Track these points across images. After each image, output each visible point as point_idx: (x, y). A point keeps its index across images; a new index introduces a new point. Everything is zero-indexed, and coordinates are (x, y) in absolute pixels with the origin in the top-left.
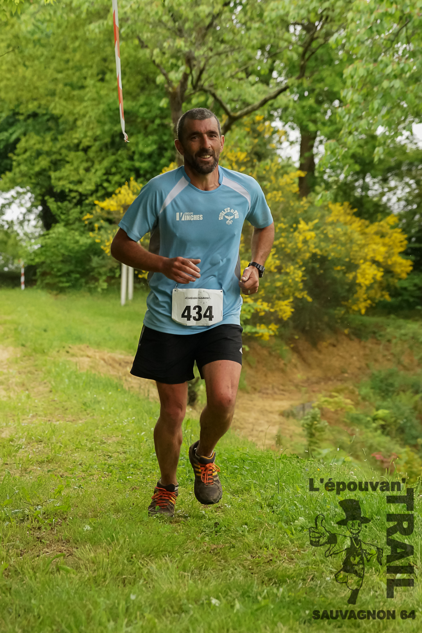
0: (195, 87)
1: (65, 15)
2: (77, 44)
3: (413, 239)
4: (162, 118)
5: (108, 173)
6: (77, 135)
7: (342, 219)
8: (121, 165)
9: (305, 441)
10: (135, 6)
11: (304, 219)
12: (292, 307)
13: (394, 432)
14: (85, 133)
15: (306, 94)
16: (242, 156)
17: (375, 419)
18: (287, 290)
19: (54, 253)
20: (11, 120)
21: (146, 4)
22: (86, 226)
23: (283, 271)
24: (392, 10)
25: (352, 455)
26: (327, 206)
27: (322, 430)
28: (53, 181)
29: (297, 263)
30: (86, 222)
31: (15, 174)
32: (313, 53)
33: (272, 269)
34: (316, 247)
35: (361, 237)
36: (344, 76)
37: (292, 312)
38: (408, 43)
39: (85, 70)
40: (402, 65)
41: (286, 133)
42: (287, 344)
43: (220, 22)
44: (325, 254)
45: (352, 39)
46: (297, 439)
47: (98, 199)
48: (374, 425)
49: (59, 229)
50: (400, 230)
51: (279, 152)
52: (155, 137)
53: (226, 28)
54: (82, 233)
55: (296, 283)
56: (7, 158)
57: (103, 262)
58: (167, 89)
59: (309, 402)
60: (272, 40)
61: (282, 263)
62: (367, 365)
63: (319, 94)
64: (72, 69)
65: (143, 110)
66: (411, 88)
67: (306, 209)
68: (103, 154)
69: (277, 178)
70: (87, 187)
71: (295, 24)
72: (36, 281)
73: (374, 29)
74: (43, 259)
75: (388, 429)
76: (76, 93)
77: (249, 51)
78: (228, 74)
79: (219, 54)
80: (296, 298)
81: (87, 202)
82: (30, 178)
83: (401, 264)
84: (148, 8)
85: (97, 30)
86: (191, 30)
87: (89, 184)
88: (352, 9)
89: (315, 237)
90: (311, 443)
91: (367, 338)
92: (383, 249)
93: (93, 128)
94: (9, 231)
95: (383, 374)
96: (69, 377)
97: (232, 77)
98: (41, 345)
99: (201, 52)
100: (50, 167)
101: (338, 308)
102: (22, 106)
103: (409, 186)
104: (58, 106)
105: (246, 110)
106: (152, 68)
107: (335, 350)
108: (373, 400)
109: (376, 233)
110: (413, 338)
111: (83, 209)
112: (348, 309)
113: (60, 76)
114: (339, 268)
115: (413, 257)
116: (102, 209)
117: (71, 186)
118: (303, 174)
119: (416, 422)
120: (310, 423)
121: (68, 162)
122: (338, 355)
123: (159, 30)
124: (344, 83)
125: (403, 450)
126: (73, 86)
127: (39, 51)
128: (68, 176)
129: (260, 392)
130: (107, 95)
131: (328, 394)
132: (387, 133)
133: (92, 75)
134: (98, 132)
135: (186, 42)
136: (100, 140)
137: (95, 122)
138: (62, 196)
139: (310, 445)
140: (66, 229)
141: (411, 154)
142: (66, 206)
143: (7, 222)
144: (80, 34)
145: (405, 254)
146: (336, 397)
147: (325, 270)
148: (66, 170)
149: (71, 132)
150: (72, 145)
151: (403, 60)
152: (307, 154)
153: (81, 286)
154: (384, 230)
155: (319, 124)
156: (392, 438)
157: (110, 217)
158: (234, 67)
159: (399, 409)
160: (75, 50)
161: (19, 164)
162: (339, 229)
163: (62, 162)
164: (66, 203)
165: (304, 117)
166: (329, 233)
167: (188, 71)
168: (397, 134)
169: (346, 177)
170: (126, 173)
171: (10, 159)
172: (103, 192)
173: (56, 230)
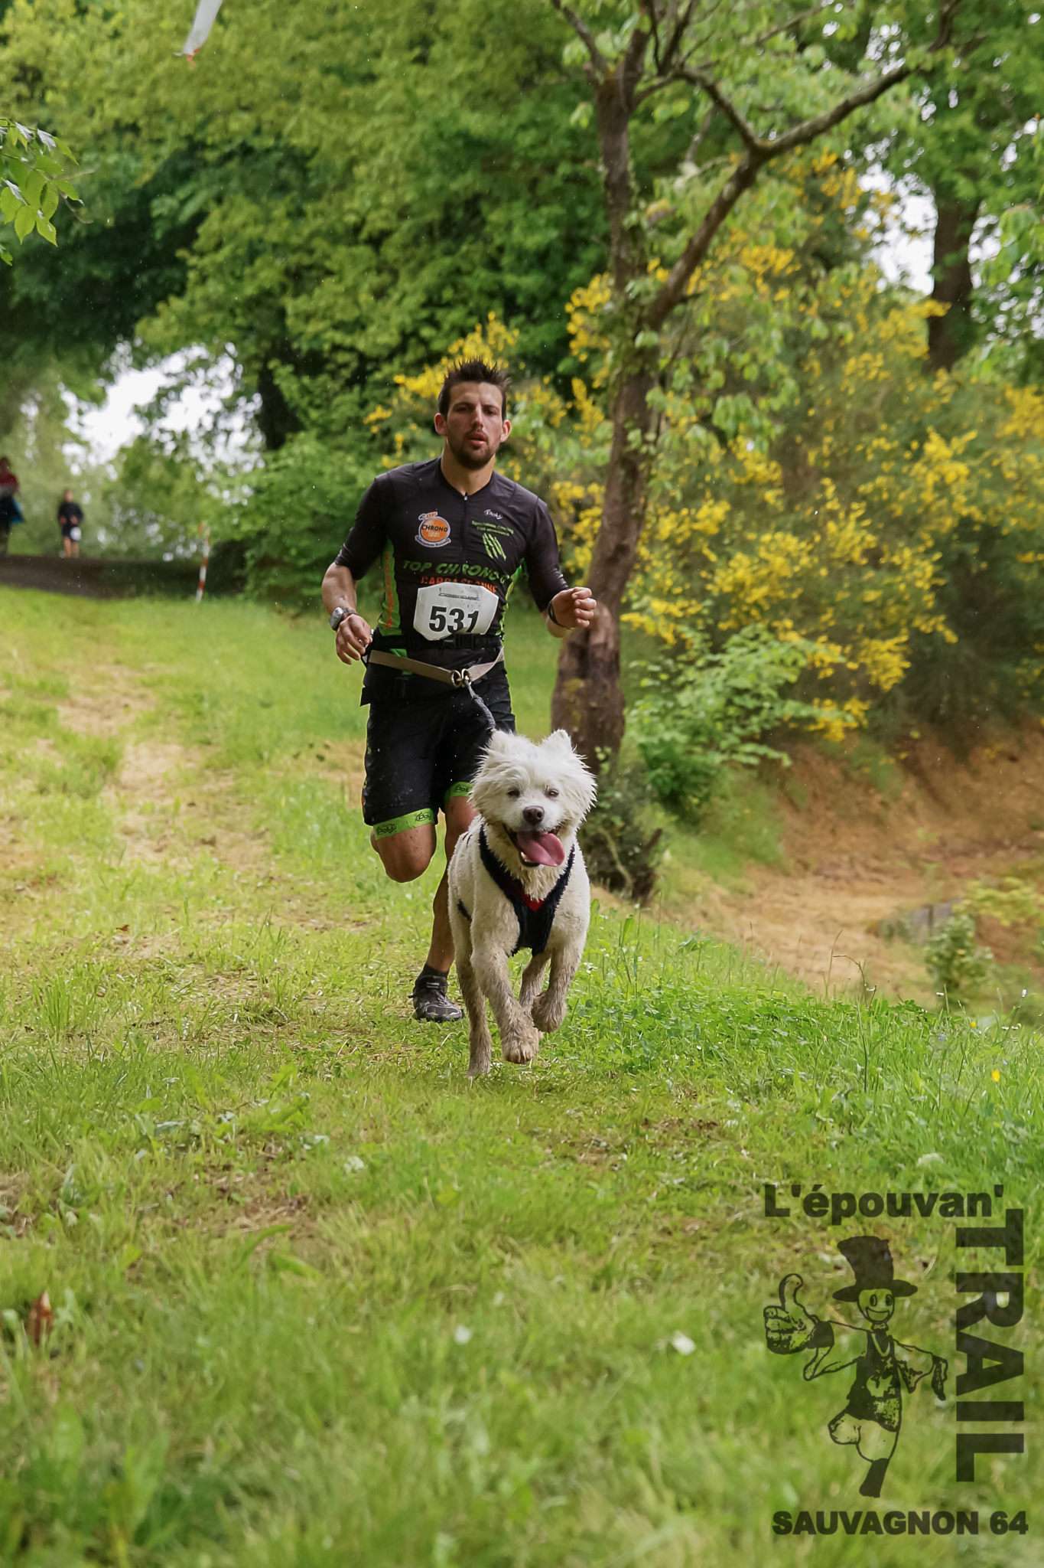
0: (662, 69)
4: (576, 160)
5: (432, 301)
6: (356, 204)
7: (1039, 428)
8: (467, 280)
11: (939, 430)
12: (907, 657)
14: (377, 196)
16: (782, 261)
18: (893, 610)
19: (290, 511)
20: (183, 165)
22: (373, 438)
23: (883, 561)
26: (1001, 395)
27: (977, 971)
28: (290, 322)
29: (921, 542)
30: (375, 429)
31: (192, 303)
33: (856, 555)
34: (969, 503)
37: (905, 670)
39: (377, 34)
41: (896, 200)
42: (891, 751)
44: (995, 521)
46: (913, 994)
47: (405, 369)
49: (304, 446)
51: (876, 253)
52: (556, 210)
54: (365, 458)
55: (918, 593)
56: (173, 261)
58: (590, 77)
59: (944, 901)
61: (882, 540)
63: (986, 103)
64: (344, 29)
65: (527, 139)
67: (946, 400)
68: (421, 252)
69: (871, 321)
70: (380, 337)
72: (243, 580)
74: (262, 523)
76: (353, 92)
80: (916, 633)
81: (378, 376)
82: (232, 312)
87: (383, 329)
89: (968, 477)
93: (395, 185)
96: (323, 820)
97: (760, 45)
98: (254, 737)
100: (284, 288)
101: (1025, 661)
102: (211, 128)
104: (306, 124)
105: (794, 131)
107: (1015, 768)
111: (367, 394)
113: (312, 47)
114: (1029, 557)
116: (416, 396)
117: (338, 337)
118: (940, 310)
120: (948, 954)
121: (329, 273)
122: (1024, 783)
126: (344, 75)
128: (328, 308)
129: (817, 873)
130: (433, 97)
131: (995, 882)
133: (396, 46)
134: (409, 197)
136: (413, 216)
137: (401, 166)
138: (312, 364)
140: (323, 449)
142: (324, 385)
146: (1017, 888)
147: (994, 562)
148: (325, 295)
149: (337, 195)
150: (340, 229)
152: (950, 259)
155: (985, 182)
161: (203, 280)
162: (1031, 458)
163: (314, 273)
164: (323, 378)
165: (945, 162)
166: (1005, 467)
167: (646, 27)
170: (484, 302)
171: (181, 264)
172: (421, 351)
173: (296, 449)
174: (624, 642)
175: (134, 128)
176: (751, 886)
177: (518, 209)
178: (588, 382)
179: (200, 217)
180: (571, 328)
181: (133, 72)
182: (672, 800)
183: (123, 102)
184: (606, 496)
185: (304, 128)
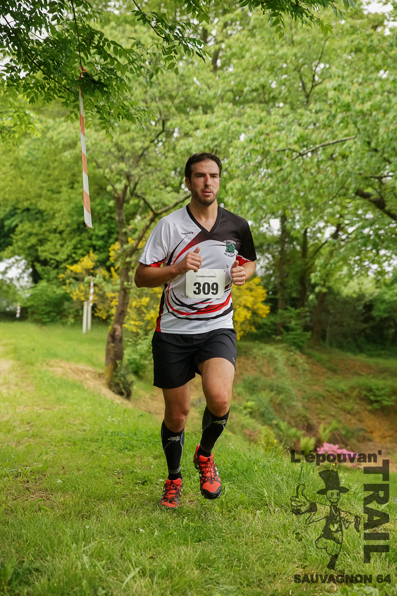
0: (132, 194)
1: (48, 146)
2: (56, 164)
3: (271, 293)
4: (111, 213)
5: (75, 248)
6: (55, 223)
8: (84, 243)
10: (94, 142)
13: (257, 416)
14: (61, 222)
17: (245, 408)
19: (40, 300)
20: (12, 213)
21: (101, 140)
22: (60, 282)
24: (257, 147)
25: (231, 431)
28: (40, 253)
30: (61, 280)
31: (14, 248)
35: (238, 291)
36: (227, 188)
38: (267, 168)
39: (61, 182)
40: (263, 183)
43: (148, 153)
45: (232, 165)
47: (69, 264)
48: (245, 412)
49: (43, 284)
50: (261, 287)
52: (105, 225)
53: (152, 157)
54: (58, 287)
56: (9, 237)
57: (72, 305)
58: (114, 194)
62: (241, 374)
64: (53, 180)
65: (98, 208)
66: (269, 197)
68: (72, 235)
70: (62, 256)
72: (27, 317)
73: (246, 159)
74: (32, 303)
75: (254, 414)
76: (55, 196)
77: (167, 171)
78: (153, 186)
79: (147, 173)
81: (62, 266)
82: (24, 250)
83: (262, 309)
84: (102, 143)
85: (69, 157)
86: (129, 157)
87: (63, 254)
88: (232, 146)
91: (241, 356)
92: (251, 299)
93: (65, 219)
94: (11, 285)
95: (251, 379)
96: (48, 380)
97: (156, 188)
98: (31, 359)
99: (136, 172)
100: (37, 244)
103: (268, 259)
105: (164, 209)
108: (244, 395)
109: (247, 289)
110: (270, 356)
113: (44, 185)
115: (270, 304)
116: (71, 271)
117: (51, 256)
119: (271, 410)
121: (49, 240)
123: (109, 156)
124: (227, 192)
125: (263, 428)
126: (53, 192)
127: (31, 168)
128: (49, 249)
130: (75, 198)
132: (254, 225)
133: (66, 185)
134: (69, 221)
135: (126, 165)
136: (70, 227)
137: (67, 215)
138: (45, 263)
140: (47, 284)
141: (269, 239)
142: (48, 269)
143: (9, 279)
144: (58, 158)
145: (266, 302)
148: (48, 246)
149: (51, 221)
150: (52, 229)
151: (264, 179)
153: (57, 321)
154: (252, 287)
156: (257, 420)
157: (77, 276)
158: (157, 181)
159: (260, 401)
160: (54, 168)
161: (17, 241)
163: (45, 241)
164: (48, 267)
167: (127, 184)
168: (260, 226)
170: (87, 248)
171: (11, 238)
172: (72, 260)
173: (41, 284)
174: (124, 333)
176: (155, 394)
177: (96, 225)
178: (114, 267)
179: (17, 226)
180: (111, 254)
182: (136, 373)
184: (119, 296)
185: (43, 205)
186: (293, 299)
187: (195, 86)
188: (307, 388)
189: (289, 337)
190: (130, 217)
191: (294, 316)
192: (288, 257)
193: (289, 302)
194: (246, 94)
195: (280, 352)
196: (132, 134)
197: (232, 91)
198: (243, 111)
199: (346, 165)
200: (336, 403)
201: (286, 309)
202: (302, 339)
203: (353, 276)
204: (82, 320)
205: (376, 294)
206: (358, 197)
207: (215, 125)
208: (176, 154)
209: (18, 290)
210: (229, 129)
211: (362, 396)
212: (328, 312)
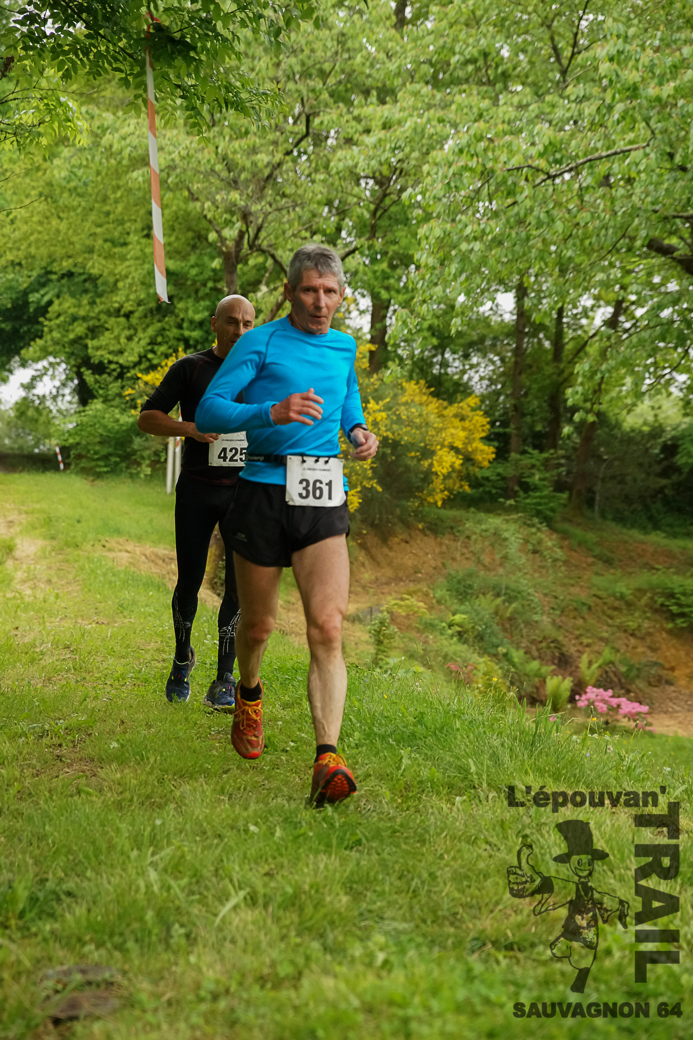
0: (251, 247)
2: (119, 194)
3: (497, 423)
4: (215, 281)
5: (153, 342)
6: (118, 299)
7: (417, 399)
8: (168, 333)
9: (372, 650)
10: (184, 153)
11: (374, 398)
12: (360, 498)
13: (472, 640)
14: (128, 296)
15: (379, 257)
17: (451, 625)
19: (90, 434)
20: (43, 280)
21: (196, 151)
22: (127, 402)
25: (424, 665)
26: (401, 384)
27: (391, 637)
28: (90, 351)
30: (128, 398)
31: (46, 342)
32: (385, 211)
35: (438, 420)
36: (419, 237)
37: (360, 503)
38: (490, 201)
39: (128, 225)
40: (482, 226)
41: (355, 300)
43: (281, 173)
44: (398, 438)
45: (428, 195)
46: (363, 647)
47: (141, 371)
48: (450, 632)
49: (97, 405)
50: (482, 413)
51: (347, 322)
52: (207, 303)
53: (288, 180)
54: (123, 411)
56: (38, 323)
57: (146, 444)
58: (220, 248)
59: (377, 605)
60: (339, 195)
62: (443, 564)
63: (392, 258)
64: (113, 222)
65: (194, 272)
66: (493, 252)
67: (376, 387)
68: (148, 320)
70: (129, 358)
71: (367, 177)
73: (453, 185)
74: (78, 439)
75: (465, 636)
76: (117, 250)
77: (314, 206)
78: (290, 233)
79: (279, 210)
80: (364, 487)
81: (129, 375)
82: (64, 346)
83: (482, 451)
84: (199, 155)
85: (141, 179)
86: (247, 180)
87: (131, 354)
88: (428, 162)
89: (386, 419)
90: (378, 652)
91: (444, 534)
92: (462, 434)
93: (136, 291)
94: (41, 407)
95: (461, 574)
96: (105, 574)
97: (294, 235)
98: (74, 537)
99: (259, 207)
100: (87, 335)
101: (412, 500)
102: (55, 264)
103: (493, 363)
104: (96, 264)
106: (204, 224)
107: (408, 546)
108: (449, 603)
109: (456, 416)
110: (495, 534)
111: (124, 383)
112: (422, 501)
113: (99, 230)
114: (413, 454)
115: (496, 444)
116: (146, 383)
117: (111, 357)
118: (373, 348)
119: (496, 628)
120: (378, 629)
121: (107, 329)
122: (411, 552)
123: (212, 180)
124: (419, 244)
125: (481, 660)
126: (114, 243)
127: (75, 201)
128: (107, 345)
131: (399, 597)
132: (467, 303)
133: (136, 231)
134: (142, 296)
135: (241, 195)
136: (144, 305)
137: (138, 283)
138: (100, 368)
139: (377, 654)
140: (104, 406)
141: (496, 327)
142: (105, 380)
143: (38, 396)
144: (122, 182)
145: (487, 439)
146: (408, 599)
147: (398, 457)
148: (105, 339)
149: (111, 295)
150: (112, 310)
151: (484, 221)
152: (378, 326)
153: (121, 471)
154: (464, 412)
155: (393, 293)
156: (470, 646)
158: (296, 224)
159: (478, 614)
160: (116, 201)
161: (51, 331)
162: (413, 410)
163: (100, 329)
164: (105, 376)
165: (376, 283)
166: (402, 415)
167: (244, 229)
169: (422, 352)
170: (174, 343)
171: (41, 324)
172: (147, 364)
173: (93, 407)
175: (20, 264)
177: (190, 302)
179: (50, 303)
181: (20, 240)
183: (15, 252)
185: (96, 266)
186: (538, 435)
187: (364, 52)
188: (559, 590)
189: (528, 501)
190: (250, 288)
191: (538, 463)
192: (529, 361)
193: (530, 440)
194: (455, 68)
195: (513, 527)
196: (252, 140)
197: (430, 62)
198: (449, 98)
199: (631, 195)
200: (611, 618)
201: (524, 452)
202: (552, 505)
203: (644, 393)
204: (165, 469)
205: (684, 426)
206: (653, 254)
207: (399, 123)
208: (330, 176)
209: (54, 417)
210: (423, 131)
211: (657, 606)
212: (599, 458)
